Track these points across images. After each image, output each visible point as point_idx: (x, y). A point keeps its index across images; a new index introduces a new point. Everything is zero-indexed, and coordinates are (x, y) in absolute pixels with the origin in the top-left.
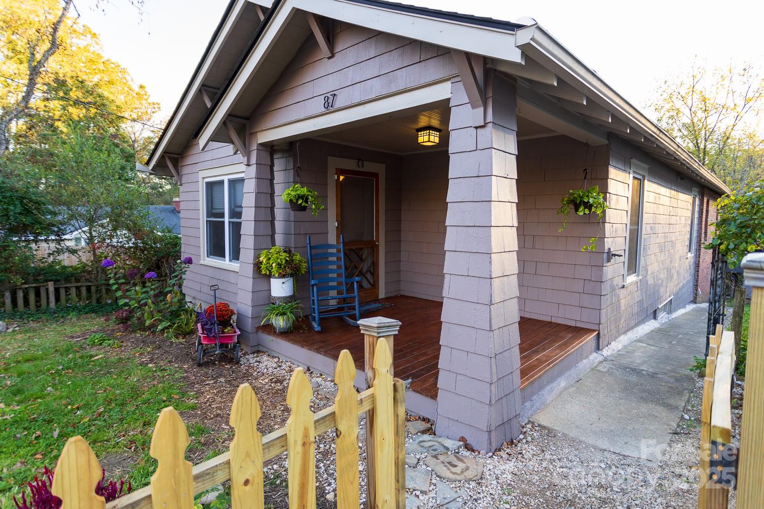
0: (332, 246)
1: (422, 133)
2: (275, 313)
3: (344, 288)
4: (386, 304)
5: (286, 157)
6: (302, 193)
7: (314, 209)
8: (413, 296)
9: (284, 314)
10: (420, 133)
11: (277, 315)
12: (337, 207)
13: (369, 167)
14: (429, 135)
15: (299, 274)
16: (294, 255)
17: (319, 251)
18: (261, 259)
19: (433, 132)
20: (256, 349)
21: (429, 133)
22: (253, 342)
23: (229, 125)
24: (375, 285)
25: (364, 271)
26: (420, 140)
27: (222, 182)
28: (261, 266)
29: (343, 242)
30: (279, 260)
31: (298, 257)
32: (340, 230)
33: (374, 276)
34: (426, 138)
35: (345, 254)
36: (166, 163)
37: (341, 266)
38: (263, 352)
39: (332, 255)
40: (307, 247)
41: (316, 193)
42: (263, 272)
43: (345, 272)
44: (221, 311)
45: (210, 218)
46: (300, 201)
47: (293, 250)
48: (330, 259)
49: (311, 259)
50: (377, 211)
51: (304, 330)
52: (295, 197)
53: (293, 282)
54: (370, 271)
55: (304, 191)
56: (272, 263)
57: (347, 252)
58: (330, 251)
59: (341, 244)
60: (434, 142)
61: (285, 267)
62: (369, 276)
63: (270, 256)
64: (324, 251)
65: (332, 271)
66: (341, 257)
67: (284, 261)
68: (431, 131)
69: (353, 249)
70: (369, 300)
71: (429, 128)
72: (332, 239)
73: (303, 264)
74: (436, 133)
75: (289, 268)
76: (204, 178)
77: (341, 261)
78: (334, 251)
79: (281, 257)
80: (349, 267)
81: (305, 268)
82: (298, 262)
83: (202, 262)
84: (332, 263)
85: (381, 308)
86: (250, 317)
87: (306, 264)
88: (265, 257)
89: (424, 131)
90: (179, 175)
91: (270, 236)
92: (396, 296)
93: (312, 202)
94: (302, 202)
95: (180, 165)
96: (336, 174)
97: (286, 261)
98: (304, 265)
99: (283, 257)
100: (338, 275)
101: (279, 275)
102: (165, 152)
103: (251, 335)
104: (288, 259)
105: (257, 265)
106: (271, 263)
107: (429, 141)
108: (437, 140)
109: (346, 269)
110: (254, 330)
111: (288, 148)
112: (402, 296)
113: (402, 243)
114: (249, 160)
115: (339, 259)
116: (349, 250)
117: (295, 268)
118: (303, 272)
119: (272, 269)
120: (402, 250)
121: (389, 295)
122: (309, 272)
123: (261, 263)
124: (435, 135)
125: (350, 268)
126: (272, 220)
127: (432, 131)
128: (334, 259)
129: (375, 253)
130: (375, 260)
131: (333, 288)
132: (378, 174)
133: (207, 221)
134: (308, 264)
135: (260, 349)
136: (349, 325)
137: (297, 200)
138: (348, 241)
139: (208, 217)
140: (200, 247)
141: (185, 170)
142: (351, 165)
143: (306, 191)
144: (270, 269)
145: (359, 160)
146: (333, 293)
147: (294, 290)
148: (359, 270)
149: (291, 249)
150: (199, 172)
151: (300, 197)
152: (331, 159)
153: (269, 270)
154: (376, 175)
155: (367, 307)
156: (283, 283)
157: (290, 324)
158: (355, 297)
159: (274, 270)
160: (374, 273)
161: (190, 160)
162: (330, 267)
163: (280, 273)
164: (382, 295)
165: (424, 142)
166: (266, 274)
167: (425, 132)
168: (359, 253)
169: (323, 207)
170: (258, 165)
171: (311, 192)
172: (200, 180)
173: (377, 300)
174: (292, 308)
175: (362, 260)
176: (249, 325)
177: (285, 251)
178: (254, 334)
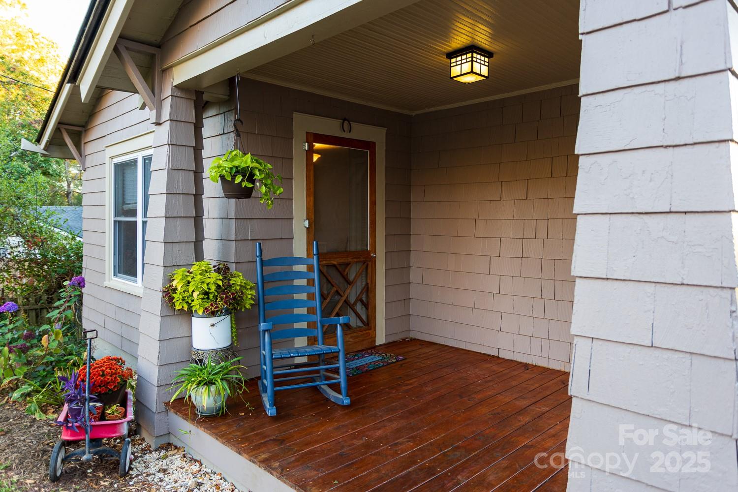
0: (299, 261)
1: (459, 58)
2: (195, 381)
3: (319, 333)
4: (389, 355)
5: (224, 113)
6: (243, 165)
7: (266, 194)
8: (431, 341)
9: (209, 383)
10: (453, 60)
11: (199, 384)
12: (308, 195)
13: (360, 132)
14: (472, 61)
15: (241, 308)
16: (233, 276)
17: (278, 269)
18: (174, 283)
19: (479, 57)
20: (164, 441)
21: (472, 57)
22: (159, 429)
23: (125, 55)
24: (369, 324)
25: (352, 300)
26: (455, 71)
27: (135, 162)
28: (174, 295)
29: (318, 254)
30: (205, 286)
31: (238, 280)
32: (314, 232)
33: (367, 309)
34: (466, 68)
35: (320, 272)
36: (63, 139)
37: (314, 294)
38: (176, 447)
39: (299, 275)
40: (256, 261)
41: (269, 166)
42: (178, 307)
43: (322, 303)
44: (102, 376)
45: (120, 217)
46: (238, 179)
47: (232, 267)
48: (297, 282)
49: (263, 283)
50: (373, 203)
51: (247, 411)
52: (230, 173)
53: (231, 323)
54: (362, 301)
55: (247, 161)
56: (193, 291)
57: (324, 270)
58: (297, 268)
59: (315, 257)
60: (480, 75)
61: (216, 297)
62: (359, 308)
63: (189, 279)
64: (285, 268)
65: (300, 304)
66: (314, 280)
67: (213, 288)
68: (475, 55)
69: (334, 265)
70: (360, 348)
71: (472, 49)
72: (300, 248)
73: (249, 292)
74: (483, 58)
75: (222, 299)
76: (112, 158)
77: (314, 285)
78: (303, 268)
79: (208, 280)
80: (328, 294)
81: (252, 299)
82: (238, 288)
83: (106, 283)
84: (300, 289)
85: (382, 364)
86: (156, 384)
87: (253, 292)
88: (182, 279)
89: (461, 55)
90: (81, 156)
91: (193, 244)
92: (404, 340)
93: (261, 180)
94: (243, 180)
95: (83, 142)
96: (306, 142)
97: (218, 286)
98: (250, 294)
99: (212, 280)
100: (308, 309)
101: (204, 312)
102: (60, 123)
103: (156, 416)
104: (220, 283)
105: (169, 294)
106: (190, 291)
107: (472, 72)
108: (485, 71)
109: (323, 297)
110: (163, 407)
111: (227, 98)
112: (414, 341)
113: (412, 254)
114: (159, 115)
115: (311, 282)
116: (328, 266)
117: (234, 299)
118: (248, 306)
119: (193, 301)
120: (411, 265)
121: (391, 340)
122: (259, 304)
123: (175, 290)
124: (483, 62)
125: (330, 296)
126: (196, 216)
127: (478, 54)
128: (303, 282)
129: (369, 270)
130: (369, 281)
131: (300, 333)
132: (374, 143)
133: (115, 222)
134: (258, 292)
135: (171, 442)
136: (327, 400)
137: (233, 178)
138: (325, 251)
139: (116, 215)
140: (105, 261)
141: (89, 149)
142: (331, 127)
143: (249, 160)
144: (190, 302)
145: (345, 120)
146: (301, 342)
147: (232, 338)
148: (344, 298)
149: (229, 265)
150: (106, 149)
151: (239, 171)
152: (297, 117)
153: (187, 302)
154: (370, 146)
155: (358, 363)
156: (213, 325)
157: (221, 401)
158: (338, 352)
159: (196, 304)
160: (369, 304)
161: (94, 134)
162: (297, 296)
163: (206, 309)
164: (381, 339)
165: (461, 75)
166: (182, 310)
167: (464, 57)
168: (344, 271)
169: (282, 190)
170: (174, 123)
171: (260, 164)
172: (107, 160)
173: (373, 348)
174: (225, 371)
175: (349, 283)
176: (154, 399)
177: (218, 271)
178: (163, 414)
